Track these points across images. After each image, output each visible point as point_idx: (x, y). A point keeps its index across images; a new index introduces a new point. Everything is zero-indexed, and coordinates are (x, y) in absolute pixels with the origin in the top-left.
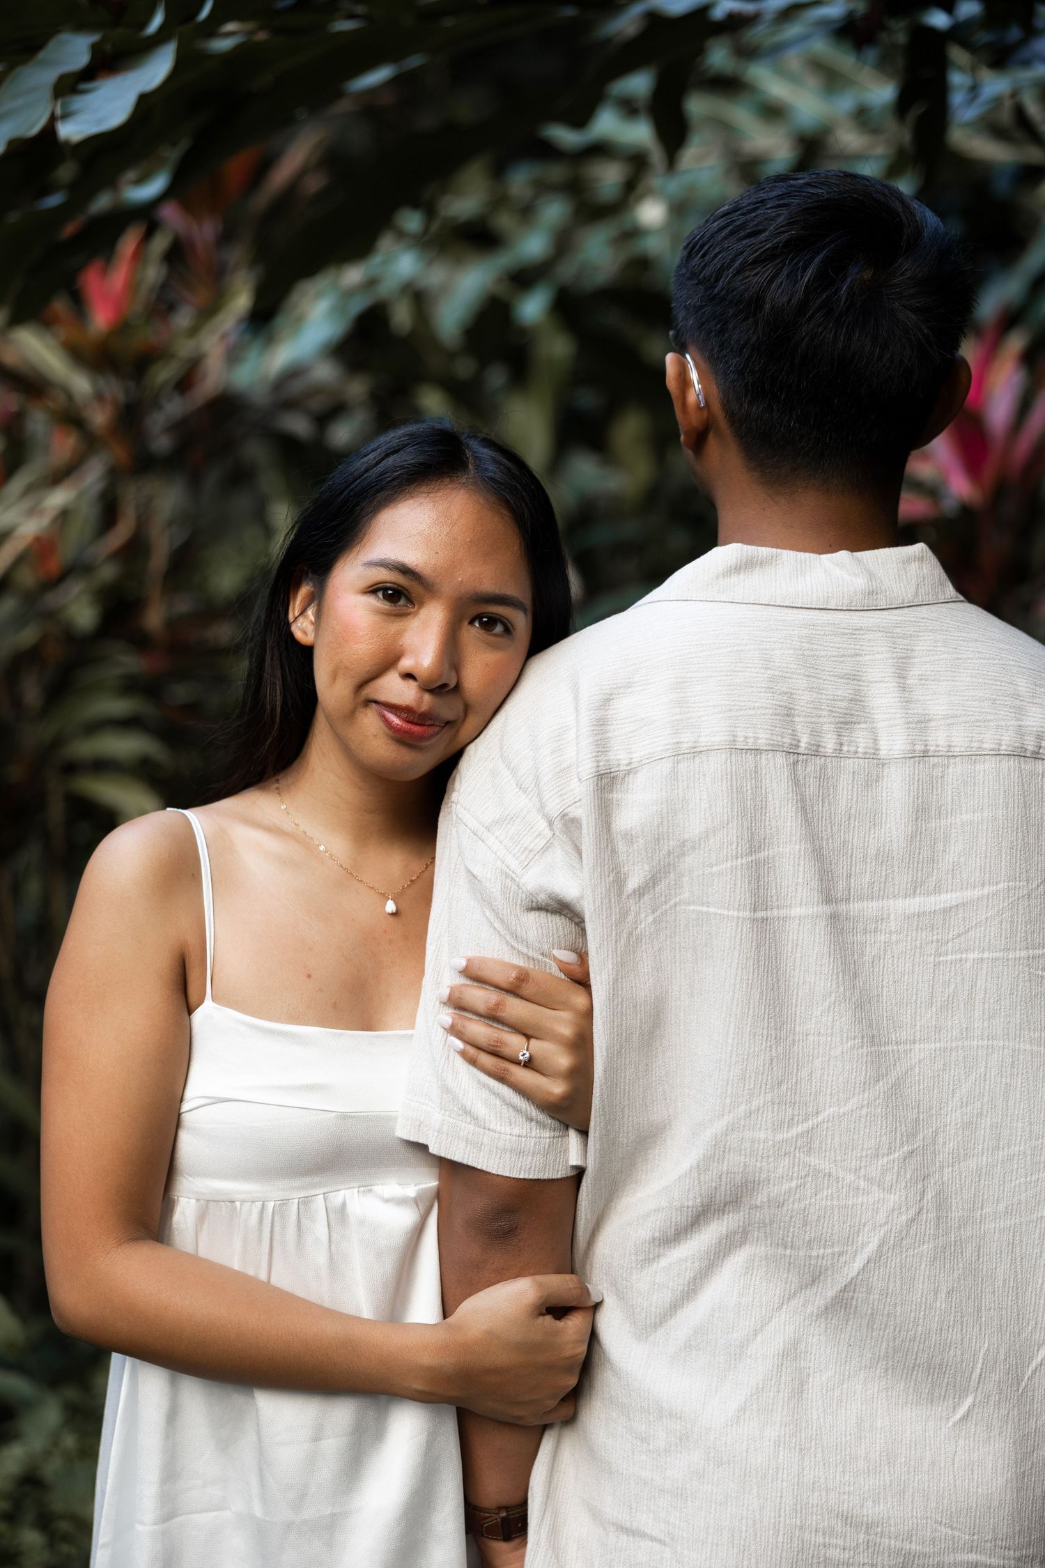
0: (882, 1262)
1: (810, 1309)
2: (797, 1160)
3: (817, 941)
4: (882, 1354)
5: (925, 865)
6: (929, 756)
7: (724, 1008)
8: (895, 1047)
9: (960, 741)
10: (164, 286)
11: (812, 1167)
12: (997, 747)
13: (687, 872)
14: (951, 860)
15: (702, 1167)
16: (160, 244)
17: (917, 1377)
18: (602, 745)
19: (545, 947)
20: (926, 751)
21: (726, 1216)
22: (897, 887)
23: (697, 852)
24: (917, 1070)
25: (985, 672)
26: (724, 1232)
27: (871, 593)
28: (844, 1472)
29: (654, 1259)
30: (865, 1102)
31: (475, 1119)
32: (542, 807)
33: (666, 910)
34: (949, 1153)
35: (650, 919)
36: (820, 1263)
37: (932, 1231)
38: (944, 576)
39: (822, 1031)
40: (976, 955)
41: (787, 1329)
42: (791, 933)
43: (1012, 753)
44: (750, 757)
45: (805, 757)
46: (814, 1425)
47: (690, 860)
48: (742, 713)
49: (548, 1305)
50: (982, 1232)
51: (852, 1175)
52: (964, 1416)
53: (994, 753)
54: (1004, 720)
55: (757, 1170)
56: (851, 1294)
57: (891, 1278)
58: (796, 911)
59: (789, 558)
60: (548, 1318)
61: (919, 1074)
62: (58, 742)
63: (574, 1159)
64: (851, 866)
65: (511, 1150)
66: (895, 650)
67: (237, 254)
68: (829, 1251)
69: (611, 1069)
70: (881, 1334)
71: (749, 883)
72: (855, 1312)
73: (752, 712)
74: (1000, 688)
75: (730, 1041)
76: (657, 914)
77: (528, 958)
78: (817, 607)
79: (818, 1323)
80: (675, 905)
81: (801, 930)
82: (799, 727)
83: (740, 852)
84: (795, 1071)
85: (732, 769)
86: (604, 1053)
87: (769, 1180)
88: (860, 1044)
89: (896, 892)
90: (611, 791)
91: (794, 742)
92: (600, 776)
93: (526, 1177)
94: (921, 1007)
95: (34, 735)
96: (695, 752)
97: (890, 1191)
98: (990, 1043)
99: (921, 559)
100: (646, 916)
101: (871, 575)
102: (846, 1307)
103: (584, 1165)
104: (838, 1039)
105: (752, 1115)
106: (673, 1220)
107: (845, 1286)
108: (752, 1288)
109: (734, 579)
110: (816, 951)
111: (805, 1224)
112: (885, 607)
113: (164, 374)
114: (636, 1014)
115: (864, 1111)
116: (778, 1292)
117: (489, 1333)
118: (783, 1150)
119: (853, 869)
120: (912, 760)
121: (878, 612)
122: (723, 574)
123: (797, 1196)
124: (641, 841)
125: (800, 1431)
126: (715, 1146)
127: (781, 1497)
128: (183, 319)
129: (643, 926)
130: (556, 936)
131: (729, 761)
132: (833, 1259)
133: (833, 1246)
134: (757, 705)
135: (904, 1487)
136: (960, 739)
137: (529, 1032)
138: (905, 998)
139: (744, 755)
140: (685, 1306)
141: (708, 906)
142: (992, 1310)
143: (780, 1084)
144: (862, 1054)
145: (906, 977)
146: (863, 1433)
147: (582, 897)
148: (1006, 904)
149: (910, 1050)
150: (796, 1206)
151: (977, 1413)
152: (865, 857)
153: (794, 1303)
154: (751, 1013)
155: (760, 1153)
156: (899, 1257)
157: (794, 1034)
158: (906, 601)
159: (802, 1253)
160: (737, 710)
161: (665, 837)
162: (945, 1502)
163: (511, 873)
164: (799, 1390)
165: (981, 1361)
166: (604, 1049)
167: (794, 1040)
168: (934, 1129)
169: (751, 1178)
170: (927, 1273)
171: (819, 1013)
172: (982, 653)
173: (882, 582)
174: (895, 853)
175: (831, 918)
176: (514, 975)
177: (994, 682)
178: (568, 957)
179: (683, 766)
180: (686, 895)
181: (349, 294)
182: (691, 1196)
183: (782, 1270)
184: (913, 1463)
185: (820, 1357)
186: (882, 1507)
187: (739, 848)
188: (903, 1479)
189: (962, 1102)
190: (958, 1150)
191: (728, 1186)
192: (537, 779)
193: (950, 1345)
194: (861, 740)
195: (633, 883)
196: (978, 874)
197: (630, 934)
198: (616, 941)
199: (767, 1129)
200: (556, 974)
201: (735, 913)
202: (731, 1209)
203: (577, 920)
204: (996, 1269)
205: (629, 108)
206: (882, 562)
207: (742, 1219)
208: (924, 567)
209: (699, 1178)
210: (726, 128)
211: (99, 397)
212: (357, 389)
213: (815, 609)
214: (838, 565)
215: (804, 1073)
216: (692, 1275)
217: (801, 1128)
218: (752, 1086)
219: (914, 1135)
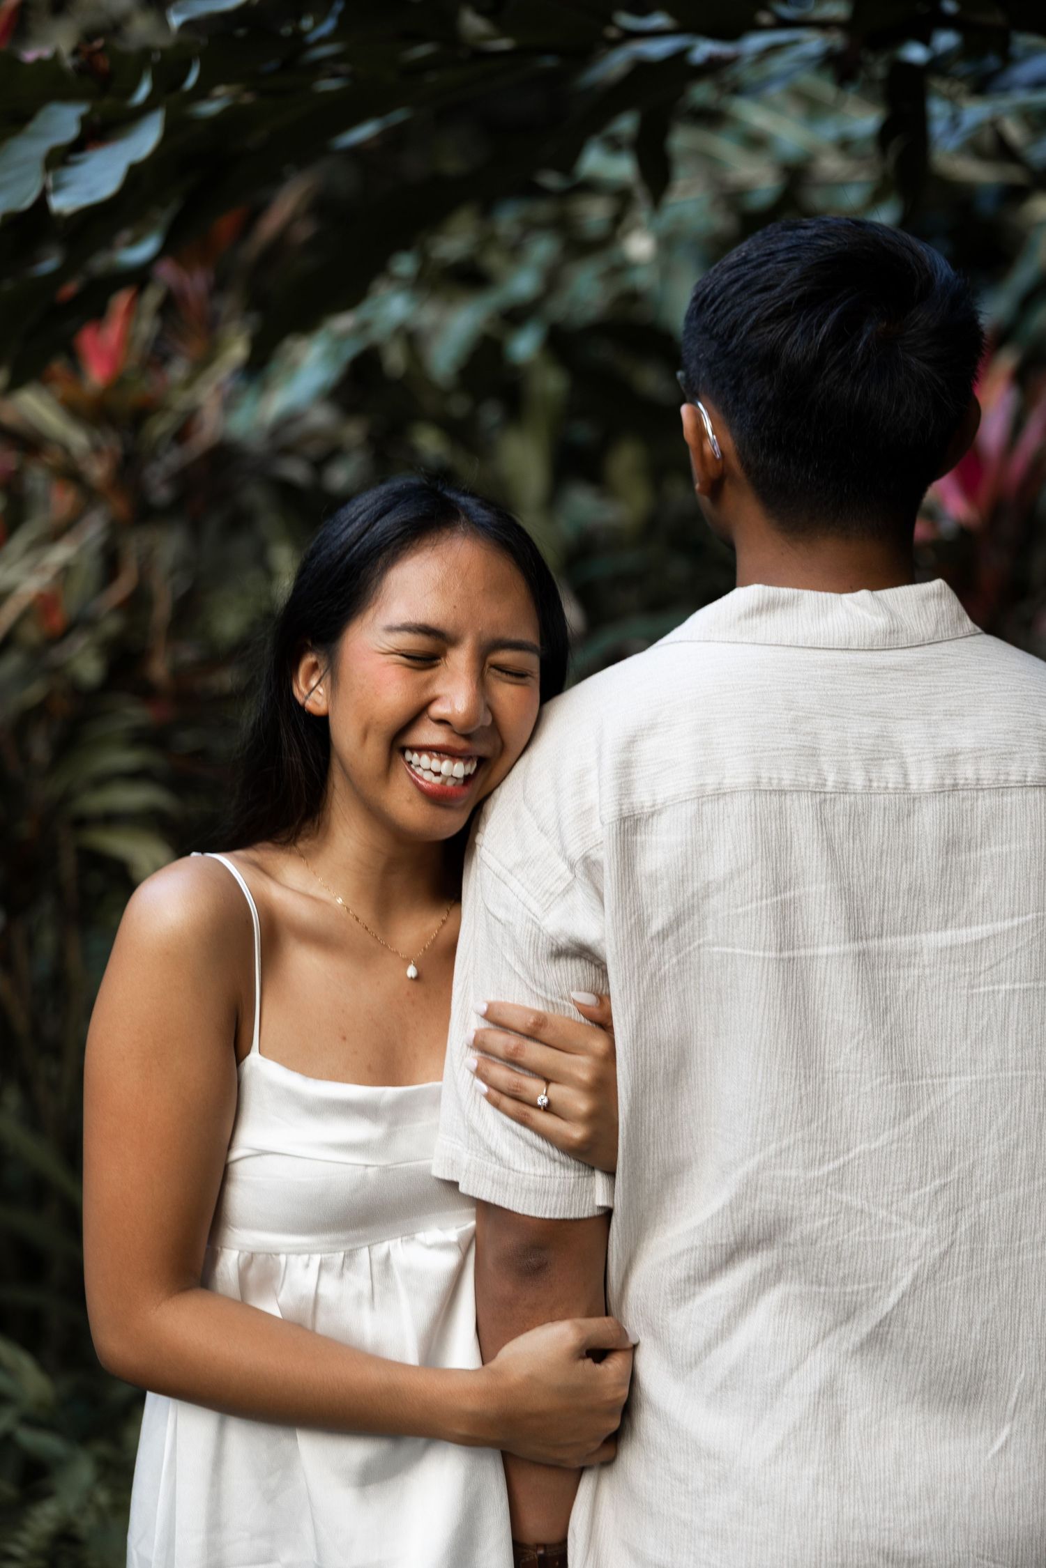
0: (916, 1297)
1: (845, 1346)
2: (829, 1197)
3: (845, 979)
4: (918, 1388)
5: (956, 898)
6: (958, 790)
7: (752, 1047)
8: (930, 1081)
9: (987, 774)
10: (159, 338)
11: (844, 1205)
12: (1023, 779)
13: (711, 913)
14: (981, 892)
15: (734, 1206)
16: (152, 298)
17: (953, 1409)
18: (625, 788)
19: (565, 990)
20: (955, 785)
21: (760, 1253)
22: (928, 921)
23: (722, 893)
24: (953, 1103)
25: (1008, 705)
26: (758, 1270)
27: (892, 632)
28: (884, 1509)
29: (690, 1297)
30: (896, 1137)
31: (500, 1160)
32: (563, 850)
33: (690, 952)
34: (986, 1186)
35: (674, 960)
36: (854, 1299)
37: (965, 1263)
38: (962, 611)
39: (851, 1069)
40: (1008, 986)
41: (823, 1366)
42: (818, 972)
43: (1038, 784)
44: (775, 799)
45: (833, 795)
46: (853, 1462)
47: (715, 902)
48: (766, 754)
49: (588, 1347)
50: (1020, 1263)
51: (884, 1210)
52: (1002, 1447)
53: (1020, 785)
54: (1028, 751)
55: (790, 1208)
56: (886, 1329)
57: (926, 1311)
58: (823, 950)
59: (810, 598)
60: (589, 1362)
61: (955, 1107)
62: (67, 798)
63: (601, 1200)
64: (884, 902)
65: (536, 1190)
66: (918, 688)
67: (228, 304)
68: (863, 1286)
69: (635, 1110)
70: (917, 1367)
71: (775, 923)
72: (890, 1346)
73: (776, 753)
74: (1023, 719)
75: (759, 1080)
76: (681, 955)
77: (547, 1001)
78: (839, 647)
79: (853, 1360)
80: (699, 946)
81: (829, 968)
82: (825, 767)
83: (765, 892)
84: (825, 1109)
85: (756, 810)
86: (630, 1093)
87: (801, 1218)
88: (889, 1080)
89: (928, 926)
90: (635, 833)
91: (820, 782)
92: (623, 820)
93: (552, 1216)
94: (956, 1040)
95: (44, 791)
96: (719, 794)
97: (922, 1224)
98: (1024, 1073)
99: (940, 596)
100: (670, 957)
101: (892, 615)
102: (881, 1341)
103: (610, 1205)
104: (868, 1076)
105: (783, 1153)
106: (708, 1258)
107: (881, 1321)
108: (787, 1327)
109: (756, 621)
110: (843, 989)
111: (839, 1260)
112: (906, 645)
113: (160, 427)
114: (660, 1055)
115: (895, 1146)
116: (813, 1330)
117: (531, 1378)
118: (815, 1188)
119: (886, 904)
120: (942, 794)
121: (899, 651)
122: (745, 616)
123: (830, 1233)
124: (666, 883)
125: (839, 1469)
126: (747, 1185)
127: (822, 1536)
128: (178, 370)
129: (667, 966)
130: (574, 978)
131: (753, 802)
132: (867, 1294)
133: (867, 1281)
134: (781, 746)
135: (945, 1520)
136: (988, 772)
137: (549, 1076)
138: (940, 1032)
139: (768, 797)
140: (719, 1346)
141: (733, 947)
142: (1030, 1341)
143: (810, 1122)
144: (892, 1089)
145: (941, 1010)
146: (902, 1469)
147: (603, 940)
148: (1035, 934)
149: (946, 1083)
150: (829, 1243)
151: (1015, 1444)
152: (898, 892)
153: (829, 1341)
154: (779, 1053)
155: (792, 1191)
156: (932, 1289)
157: (823, 1072)
158: (926, 638)
159: (836, 1290)
160: (761, 751)
161: (690, 878)
162: (987, 1535)
163: (532, 916)
164: (836, 1428)
165: (1016, 1390)
166: (629, 1089)
167: (823, 1079)
168: (971, 1161)
169: (783, 1216)
170: (961, 1304)
171: (848, 1050)
172: (1004, 685)
173: (902, 619)
174: (927, 887)
175: (859, 956)
176: (532, 1020)
177: (1016, 714)
178: (588, 999)
179: (707, 808)
180: (710, 937)
181: (340, 339)
182: (724, 1234)
183: (816, 1308)
184: (952, 1497)
185: (856, 1394)
186: (922, 1542)
187: (764, 889)
188: (943, 1513)
189: (999, 1134)
190: (996, 1182)
191: (761, 1224)
192: (559, 823)
193: (986, 1375)
194: (891, 775)
195: (656, 925)
196: (1007, 906)
197: (653, 976)
198: (639, 983)
199: (798, 1167)
200: (576, 1019)
201: (761, 954)
202: (765, 1246)
203: (597, 962)
204: (1034, 1299)
205: (614, 145)
206: (902, 600)
207: (776, 1256)
208: (943, 603)
209: (732, 1217)
210: (710, 160)
211: (97, 450)
212: (353, 433)
213: (837, 649)
214: (859, 604)
215: (834, 1111)
216: (726, 1313)
217: (832, 1166)
218: (782, 1124)
219: (948, 1168)
